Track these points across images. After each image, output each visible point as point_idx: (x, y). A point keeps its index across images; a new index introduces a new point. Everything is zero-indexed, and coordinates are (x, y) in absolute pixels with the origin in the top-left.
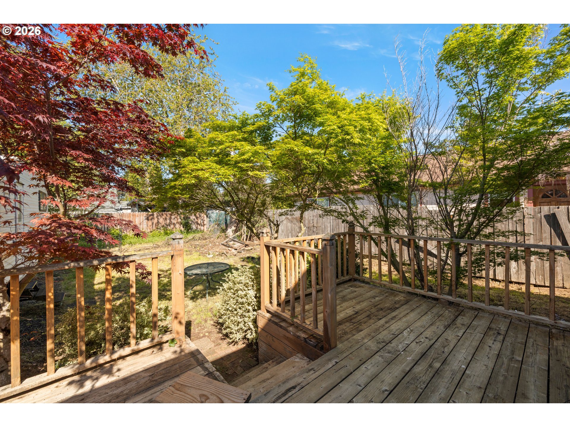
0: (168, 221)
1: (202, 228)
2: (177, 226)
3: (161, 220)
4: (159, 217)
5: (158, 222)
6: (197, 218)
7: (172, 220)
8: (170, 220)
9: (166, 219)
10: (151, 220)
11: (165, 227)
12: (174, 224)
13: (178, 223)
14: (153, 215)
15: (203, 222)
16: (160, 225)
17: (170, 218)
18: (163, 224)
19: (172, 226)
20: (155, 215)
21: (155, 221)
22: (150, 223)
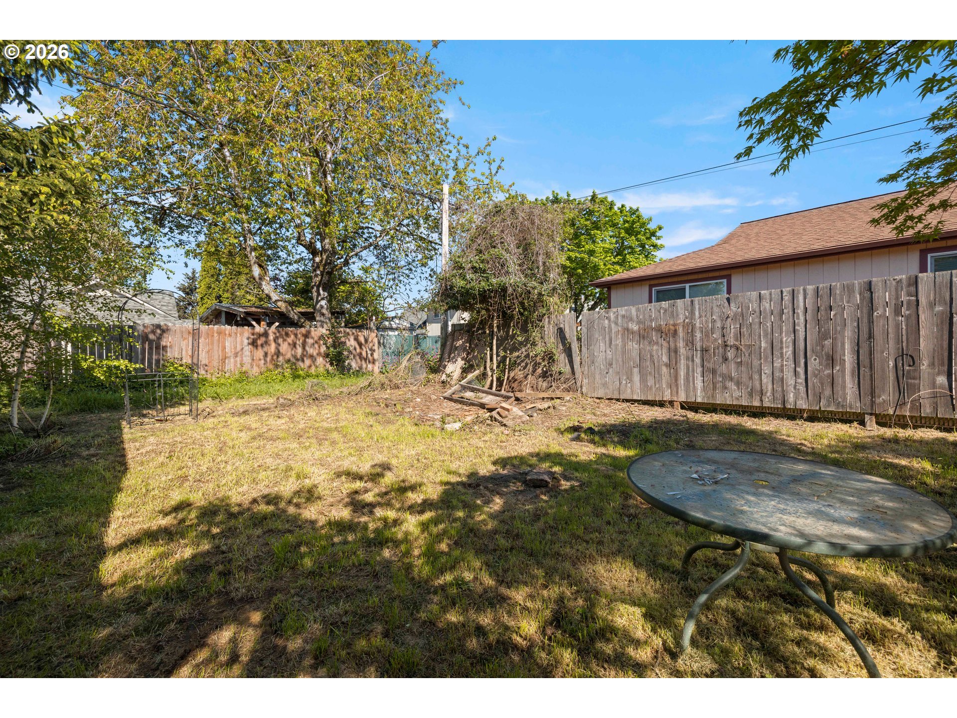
0: (299, 351)
1: (370, 366)
2: (320, 360)
3: (284, 347)
4: (280, 341)
5: (278, 353)
6: (360, 345)
7: (307, 348)
8: (304, 348)
9: (294, 345)
10: (262, 345)
11: (293, 363)
12: (311, 356)
13: (319, 354)
14: (266, 334)
15: (372, 355)
16: (281, 358)
17: (304, 345)
18: (289, 356)
19: (308, 362)
20: (271, 337)
21: (272, 348)
22: (260, 353)
